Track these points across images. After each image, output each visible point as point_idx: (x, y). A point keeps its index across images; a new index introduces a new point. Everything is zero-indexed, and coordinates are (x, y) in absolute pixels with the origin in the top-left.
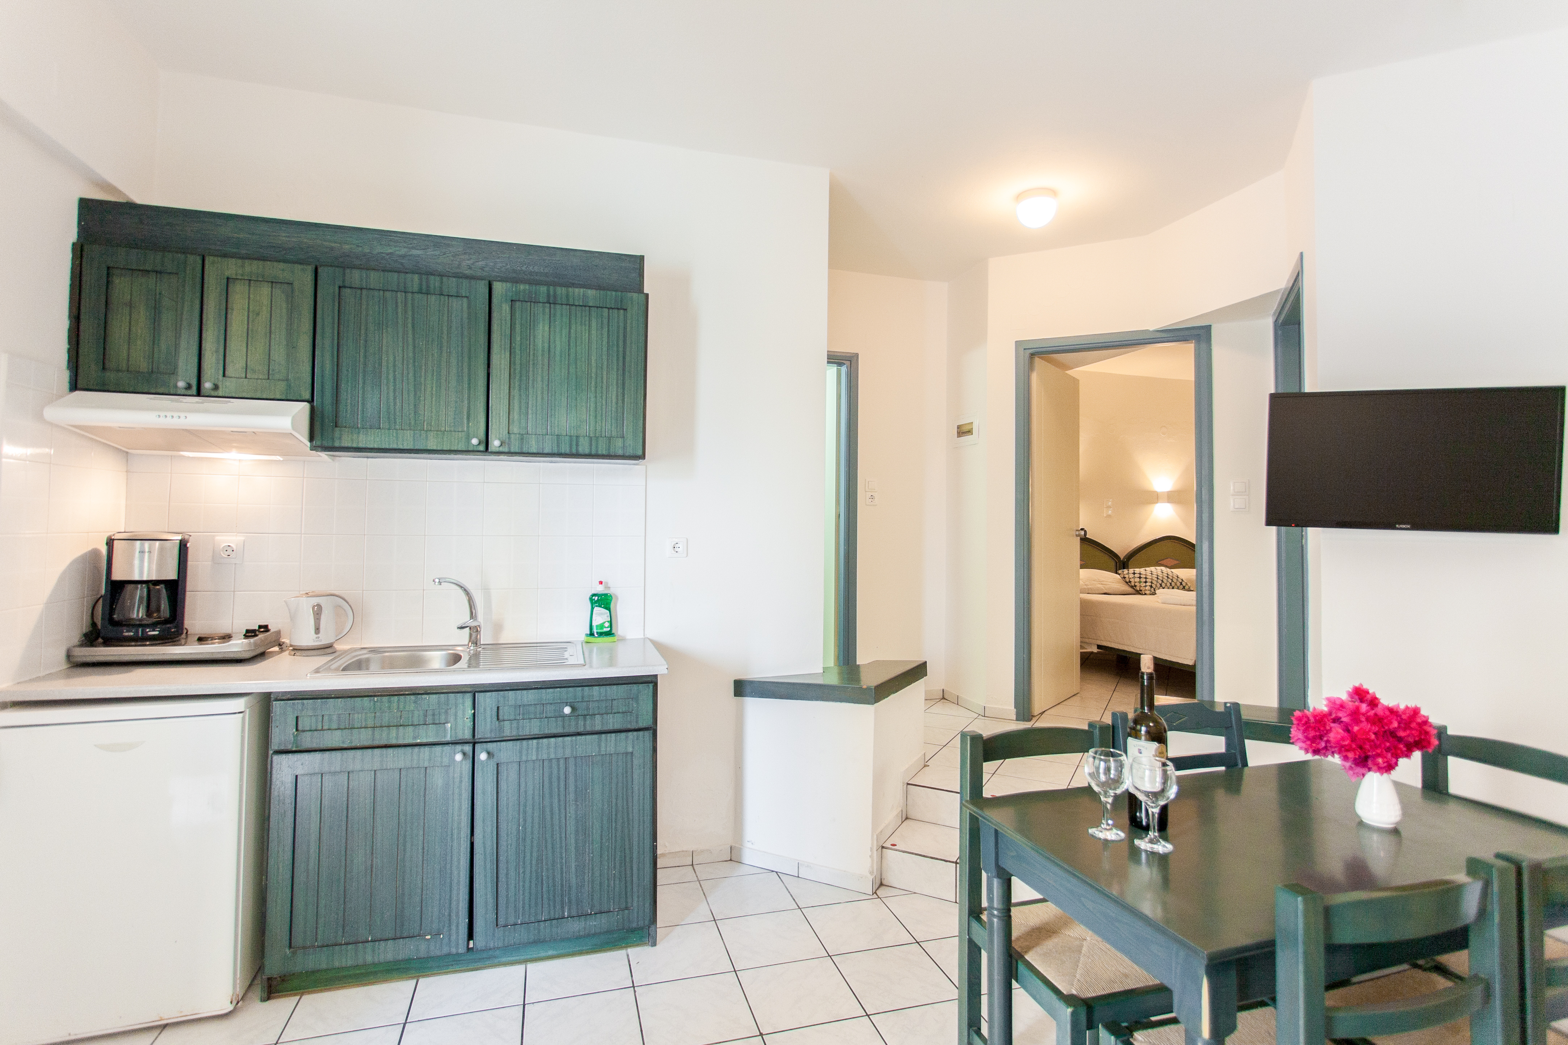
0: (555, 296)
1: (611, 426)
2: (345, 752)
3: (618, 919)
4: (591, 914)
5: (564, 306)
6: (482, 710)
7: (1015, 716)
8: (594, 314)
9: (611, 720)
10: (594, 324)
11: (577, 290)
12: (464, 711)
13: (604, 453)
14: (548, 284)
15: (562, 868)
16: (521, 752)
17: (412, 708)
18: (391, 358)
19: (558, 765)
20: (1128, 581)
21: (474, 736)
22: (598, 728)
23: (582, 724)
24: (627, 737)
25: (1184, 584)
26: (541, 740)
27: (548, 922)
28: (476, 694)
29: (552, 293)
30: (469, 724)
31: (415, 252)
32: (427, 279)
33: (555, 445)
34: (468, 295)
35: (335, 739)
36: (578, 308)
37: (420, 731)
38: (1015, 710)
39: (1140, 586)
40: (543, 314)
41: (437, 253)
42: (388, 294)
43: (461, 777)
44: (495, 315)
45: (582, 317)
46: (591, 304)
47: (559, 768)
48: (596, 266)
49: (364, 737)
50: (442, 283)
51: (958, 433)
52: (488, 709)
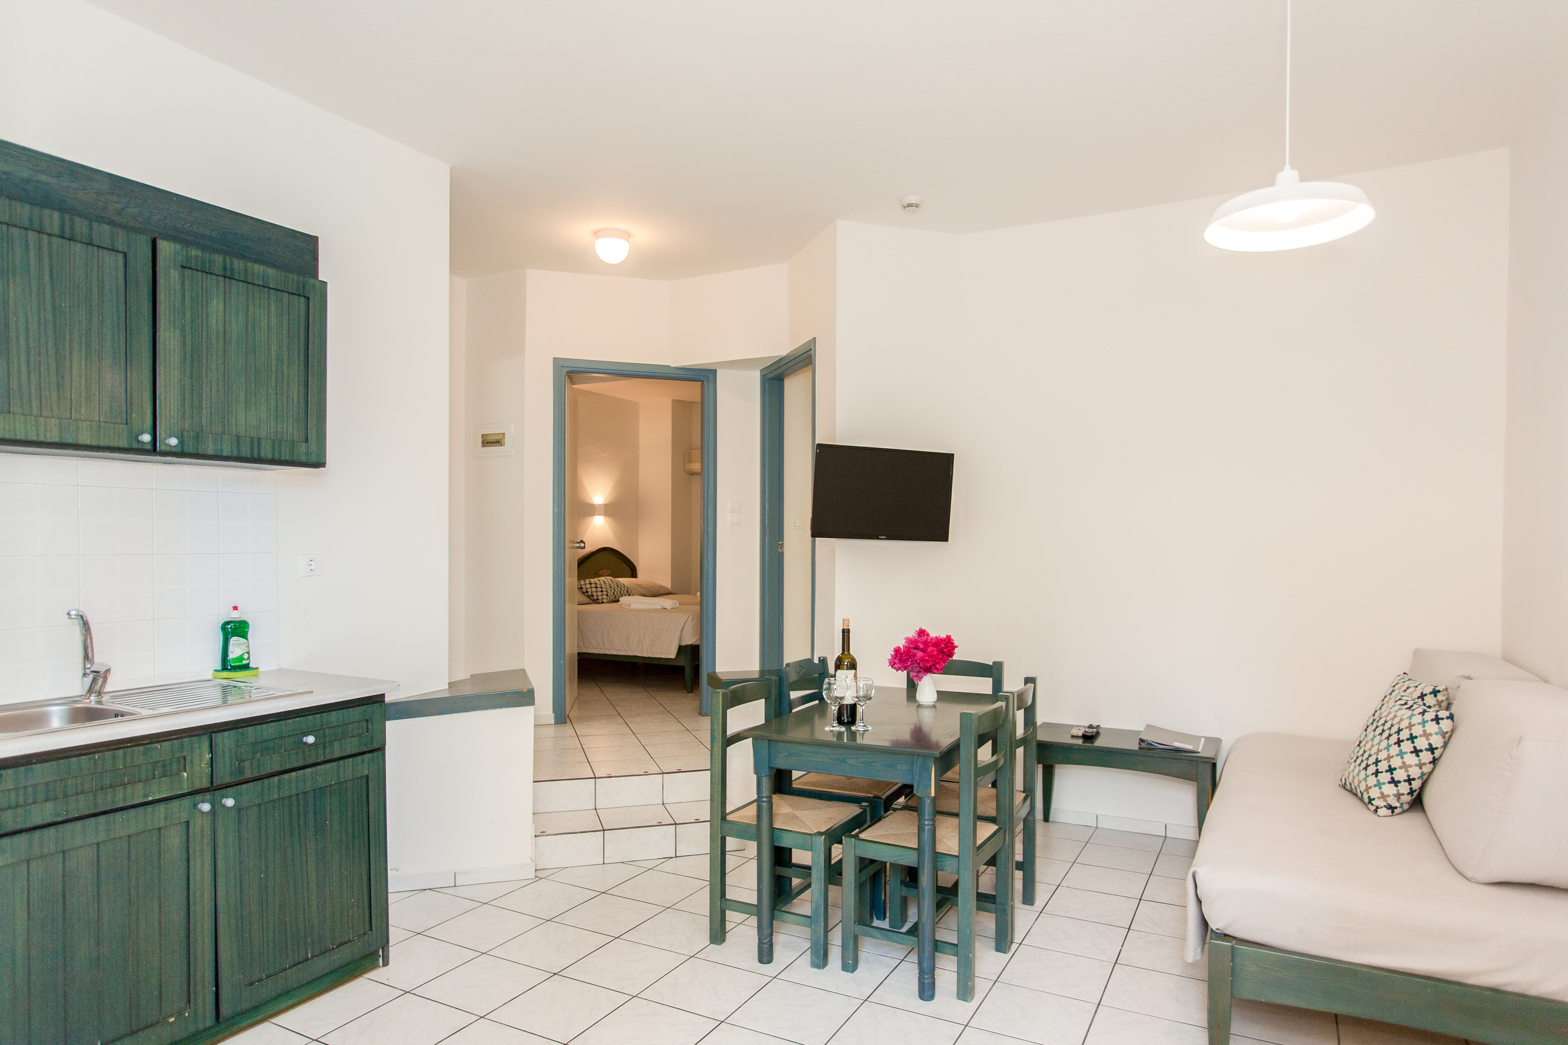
0: (232, 270)
1: (293, 428)
2: (60, 827)
3: (359, 945)
4: (333, 949)
5: (241, 283)
6: (220, 752)
7: (554, 720)
8: (273, 297)
9: (349, 745)
10: (273, 308)
11: (256, 266)
12: (201, 756)
13: (288, 458)
14: (224, 253)
15: (304, 909)
16: (262, 792)
17: (141, 762)
18: (22, 319)
19: (298, 800)
20: (585, 591)
21: (212, 783)
22: (337, 755)
23: (322, 753)
24: (363, 760)
25: (629, 592)
26: (282, 776)
27: (293, 968)
28: (213, 735)
29: (228, 265)
30: (208, 770)
31: (43, 178)
32: (71, 220)
33: (235, 448)
34: (125, 250)
35: (45, 813)
36: (256, 288)
37: (152, 786)
38: (554, 714)
39: (597, 596)
40: (217, 289)
41: (74, 185)
42: (15, 231)
43: (202, 831)
44: (161, 281)
45: (260, 299)
46: (271, 286)
47: (298, 805)
48: (268, 239)
49: (83, 805)
50: (91, 229)
51: (483, 442)
52: (227, 750)
